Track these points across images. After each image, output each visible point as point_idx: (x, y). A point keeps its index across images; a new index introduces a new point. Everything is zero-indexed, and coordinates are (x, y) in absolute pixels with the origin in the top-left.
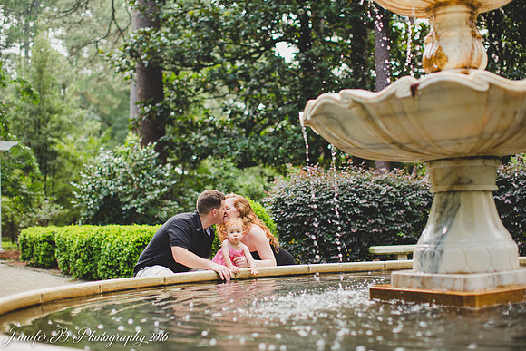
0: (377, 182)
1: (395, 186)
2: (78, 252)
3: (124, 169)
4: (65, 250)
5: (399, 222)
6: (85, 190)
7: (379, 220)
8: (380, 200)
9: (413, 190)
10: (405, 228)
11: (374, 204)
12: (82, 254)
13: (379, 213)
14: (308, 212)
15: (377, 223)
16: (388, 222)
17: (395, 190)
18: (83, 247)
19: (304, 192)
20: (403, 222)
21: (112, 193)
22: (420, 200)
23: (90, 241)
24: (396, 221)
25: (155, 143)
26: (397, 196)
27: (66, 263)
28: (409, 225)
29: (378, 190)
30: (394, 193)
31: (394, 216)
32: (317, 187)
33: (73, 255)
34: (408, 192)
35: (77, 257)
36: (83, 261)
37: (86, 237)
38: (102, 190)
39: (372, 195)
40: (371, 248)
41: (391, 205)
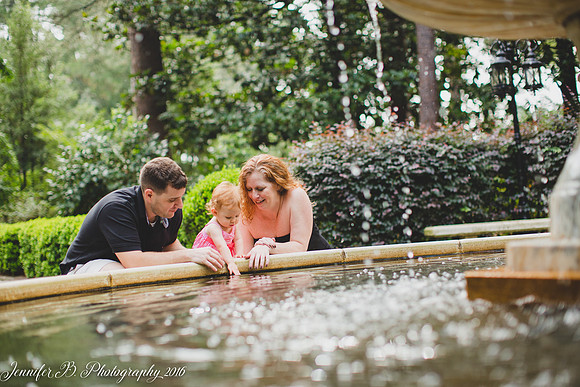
0: (432, 141)
1: (455, 146)
2: (43, 251)
3: (109, 150)
4: (29, 251)
5: (462, 194)
6: (62, 177)
7: (436, 191)
8: (437, 165)
9: (480, 150)
10: (472, 201)
11: (428, 170)
12: (48, 255)
13: (435, 182)
14: (339, 184)
15: (433, 195)
16: (448, 194)
17: (455, 150)
18: (48, 246)
19: (333, 157)
20: (467, 194)
21: (95, 179)
22: (490, 164)
23: (56, 237)
24: (459, 193)
25: (148, 117)
26: (459, 158)
27: (32, 266)
28: (477, 197)
29: (433, 152)
30: (454, 154)
31: (456, 186)
32: (351, 150)
33: (38, 256)
34: (473, 153)
35: (43, 258)
36: (50, 263)
37: (52, 233)
38: (83, 176)
39: (426, 158)
40: (427, 229)
41: (451, 171)
